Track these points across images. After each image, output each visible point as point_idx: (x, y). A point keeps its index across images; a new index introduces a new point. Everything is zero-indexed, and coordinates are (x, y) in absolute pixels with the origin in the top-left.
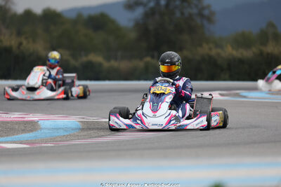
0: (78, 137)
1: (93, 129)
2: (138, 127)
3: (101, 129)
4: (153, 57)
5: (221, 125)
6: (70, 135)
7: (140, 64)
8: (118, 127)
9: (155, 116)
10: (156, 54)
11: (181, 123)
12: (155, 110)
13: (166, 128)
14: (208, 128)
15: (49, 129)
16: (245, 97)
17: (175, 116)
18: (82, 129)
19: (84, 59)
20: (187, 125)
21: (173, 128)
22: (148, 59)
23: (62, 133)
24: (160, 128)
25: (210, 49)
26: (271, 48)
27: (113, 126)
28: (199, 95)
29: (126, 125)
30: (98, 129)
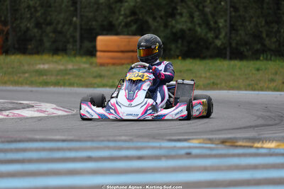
2: (111, 117)
5: (205, 114)
8: (90, 117)
9: (130, 106)
11: (158, 114)
12: (130, 99)
13: (142, 118)
14: (189, 117)
17: (152, 105)
20: (165, 115)
21: (150, 118)
24: (136, 118)
27: (84, 115)
28: (180, 81)
29: (99, 115)
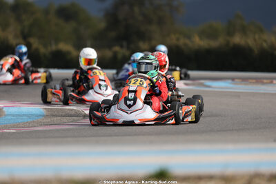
1: (57, 116)
3: (64, 116)
4: (122, 46)
6: (33, 122)
7: (108, 54)
10: (125, 44)
15: (13, 116)
16: (209, 87)
18: (47, 116)
19: (54, 48)
22: (117, 49)
23: (26, 119)
25: (178, 39)
26: (237, 39)
30: (61, 116)
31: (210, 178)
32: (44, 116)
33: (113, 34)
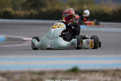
0: (5, 44)
1: (11, 40)
3: (15, 40)
4: (34, 9)
6: (1, 43)
7: (28, 13)
10: (36, 8)
18: (6, 41)
22: (32, 11)
30: (13, 40)
31: (96, 71)
32: (5, 40)
33: (30, 4)
